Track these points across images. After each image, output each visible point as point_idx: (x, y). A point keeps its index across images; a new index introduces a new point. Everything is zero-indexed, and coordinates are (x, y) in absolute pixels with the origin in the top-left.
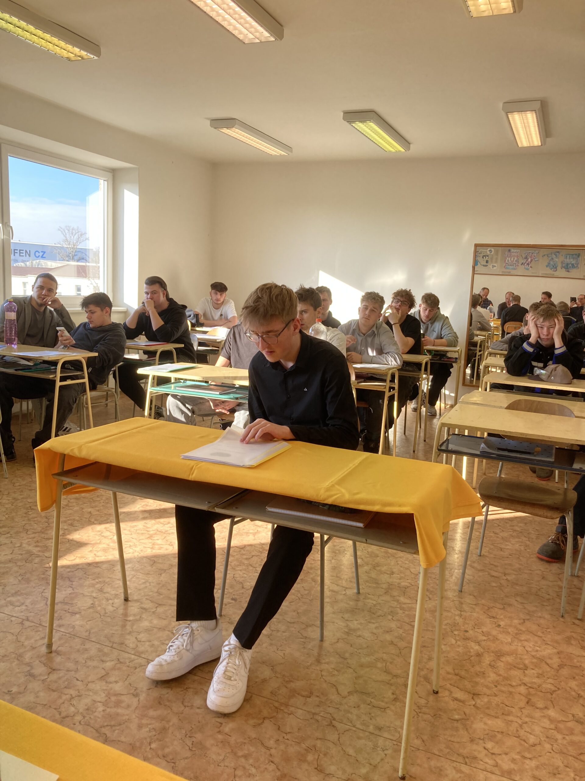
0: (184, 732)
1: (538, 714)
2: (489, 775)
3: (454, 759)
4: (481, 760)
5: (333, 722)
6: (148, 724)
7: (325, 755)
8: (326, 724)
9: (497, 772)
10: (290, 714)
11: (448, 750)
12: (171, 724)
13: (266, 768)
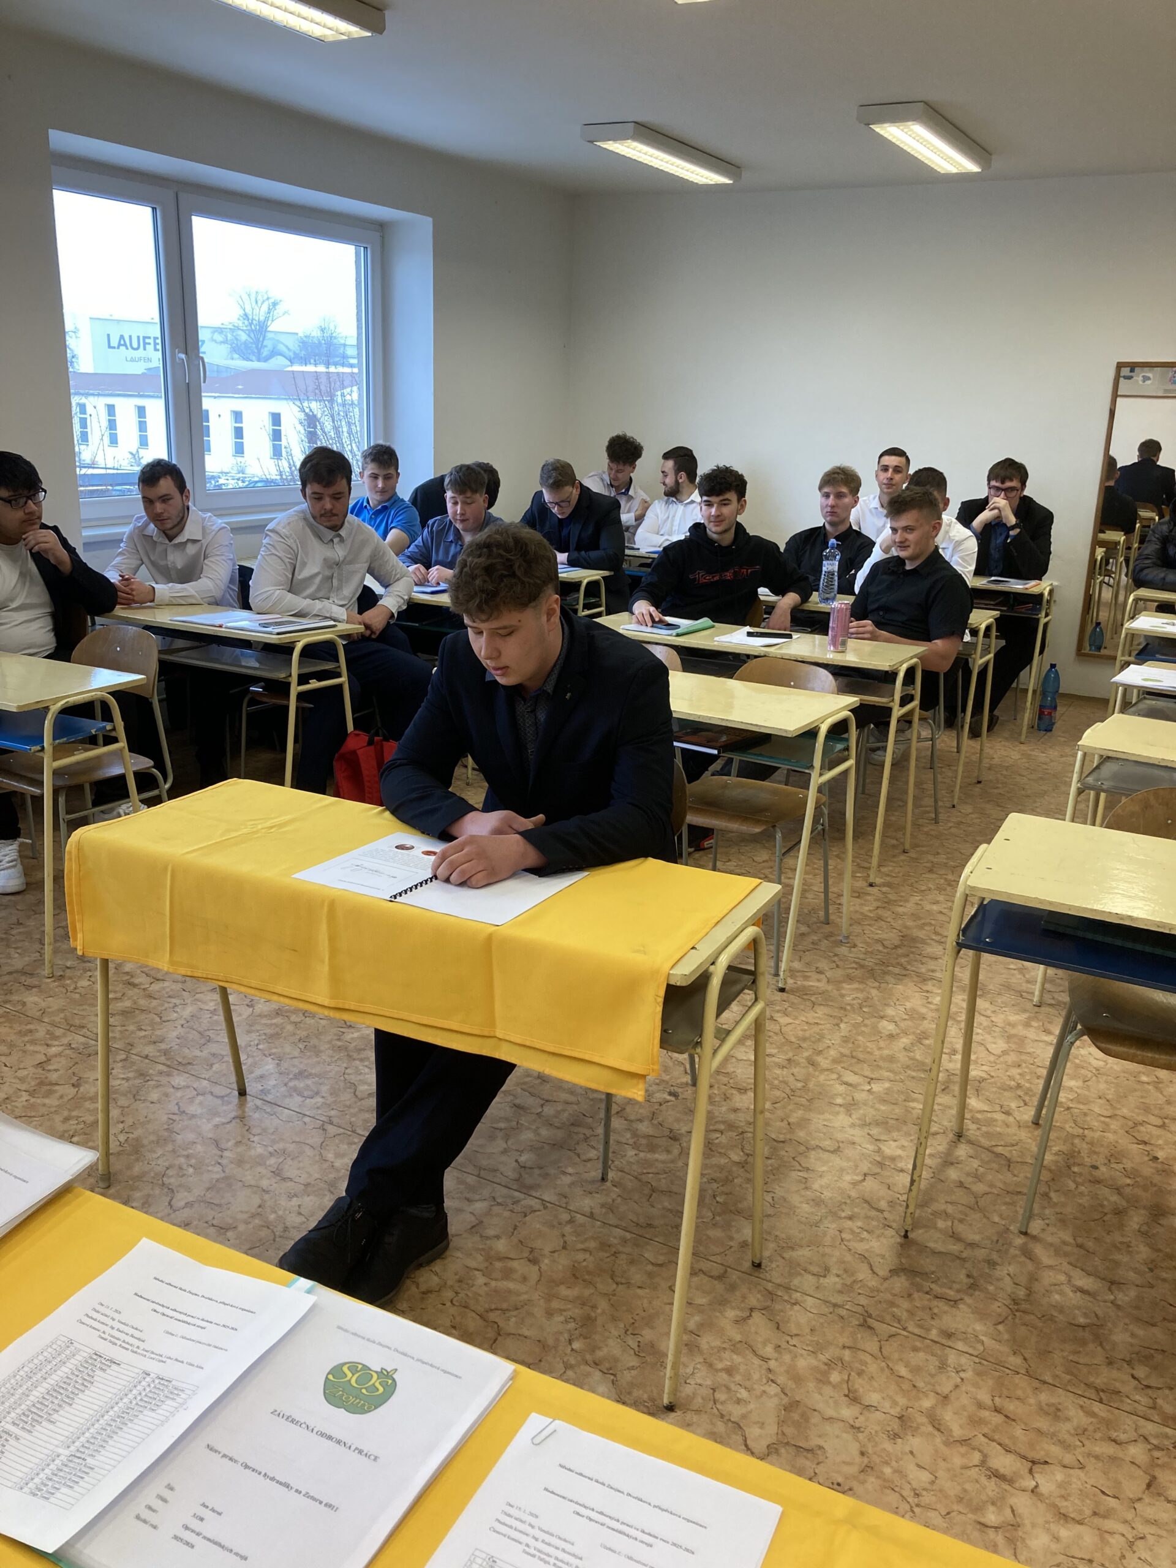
0: (622, 1325)
2: (1142, 1422)
3: (1080, 1393)
4: (1128, 1397)
5: (869, 1320)
6: (561, 1311)
7: (860, 1373)
8: (857, 1323)
9: (1156, 1418)
10: (795, 1304)
11: (1068, 1377)
12: (599, 1311)
13: (764, 1392)
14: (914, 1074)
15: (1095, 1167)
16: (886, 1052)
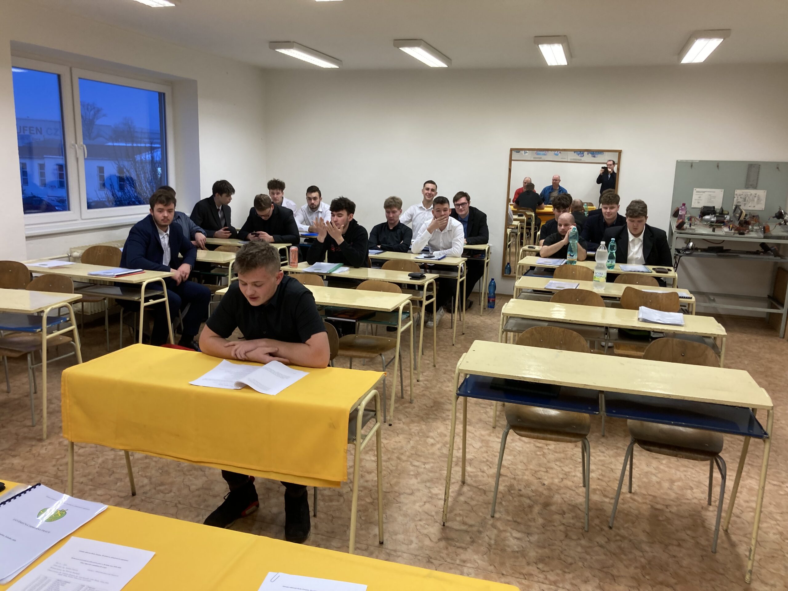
1: (573, 543)
2: (541, 584)
3: (517, 577)
4: (536, 576)
5: (431, 559)
8: (426, 561)
9: (547, 583)
11: (513, 571)
14: (443, 459)
15: (520, 490)
16: (431, 451)
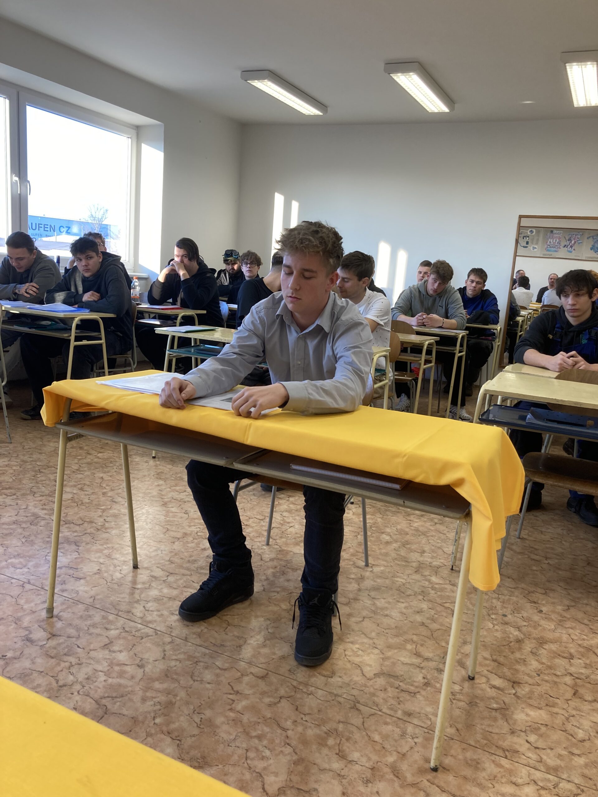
0: (192, 708)
1: (586, 707)
2: (533, 771)
3: (493, 752)
4: (524, 755)
5: (357, 704)
6: (153, 698)
7: (348, 739)
8: (349, 706)
9: (542, 768)
10: (310, 694)
11: (485, 742)
12: (178, 698)
13: (282, 751)
